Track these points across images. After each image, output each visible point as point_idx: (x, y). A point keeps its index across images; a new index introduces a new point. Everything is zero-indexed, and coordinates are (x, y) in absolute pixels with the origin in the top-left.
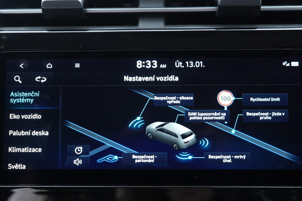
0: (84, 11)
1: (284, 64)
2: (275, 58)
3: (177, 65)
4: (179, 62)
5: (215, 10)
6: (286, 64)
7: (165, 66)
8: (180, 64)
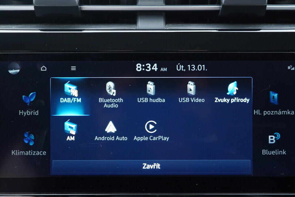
0: (79, 8)
1: (289, 68)
2: (280, 61)
3: (179, 69)
4: (180, 65)
5: (218, 9)
6: (291, 68)
7: (165, 69)
8: (181, 68)
